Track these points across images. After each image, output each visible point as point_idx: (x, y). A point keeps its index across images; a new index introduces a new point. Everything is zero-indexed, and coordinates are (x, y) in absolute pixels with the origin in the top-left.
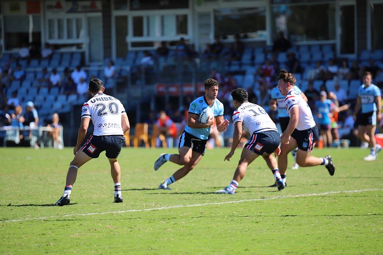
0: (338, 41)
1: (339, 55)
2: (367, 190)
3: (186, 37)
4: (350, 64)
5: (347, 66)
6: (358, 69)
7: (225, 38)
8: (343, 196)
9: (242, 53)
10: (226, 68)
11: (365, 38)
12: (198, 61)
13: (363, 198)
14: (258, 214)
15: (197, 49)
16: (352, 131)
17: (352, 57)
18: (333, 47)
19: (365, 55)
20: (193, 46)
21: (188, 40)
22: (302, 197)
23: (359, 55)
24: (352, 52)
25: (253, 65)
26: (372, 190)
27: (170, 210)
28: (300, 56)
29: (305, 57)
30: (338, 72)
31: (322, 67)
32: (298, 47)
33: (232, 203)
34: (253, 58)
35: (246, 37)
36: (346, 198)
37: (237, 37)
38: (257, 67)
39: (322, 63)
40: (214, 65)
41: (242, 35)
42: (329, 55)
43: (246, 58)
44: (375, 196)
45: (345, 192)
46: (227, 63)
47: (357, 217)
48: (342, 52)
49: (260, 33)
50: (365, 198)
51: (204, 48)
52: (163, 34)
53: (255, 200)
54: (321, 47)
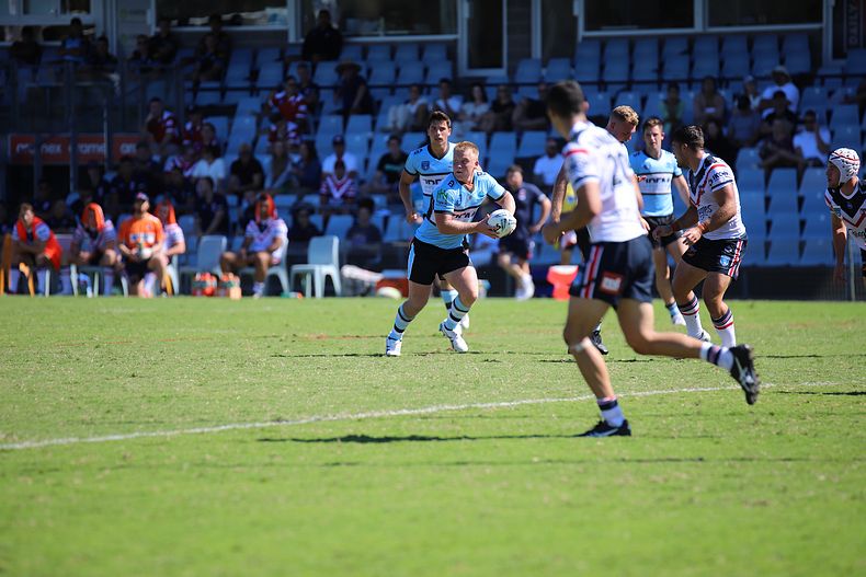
0: (462, 36)
1: (465, 71)
2: (530, 401)
3: (85, 18)
4: (492, 93)
5: (484, 99)
6: (512, 105)
7: (184, 22)
8: (472, 417)
9: (226, 64)
10: (188, 97)
11: (528, 30)
12: (115, 77)
13: (520, 421)
14: (267, 460)
15: (113, 50)
16: (495, 257)
17: (498, 74)
18: (451, 51)
19: (527, 72)
21: (91, 26)
22: (373, 419)
23: (512, 72)
24: (499, 65)
25: (253, 91)
26: (542, 400)
27: (44, 451)
28: (369, 72)
29: (383, 74)
30: (462, 112)
31: (422, 100)
32: (365, 49)
33: (202, 433)
34: (254, 75)
35: (237, 21)
36: (480, 421)
37: (215, 20)
38: (264, 94)
39: (422, 88)
40: (155, 89)
41: (227, 17)
42: (441, 71)
43: (237, 73)
44: (550, 417)
45: (479, 405)
46: (189, 85)
47: (505, 469)
48: (471, 66)
49: (270, 11)
50: (526, 420)
52: (26, 11)
53: (258, 425)
54: (421, 48)
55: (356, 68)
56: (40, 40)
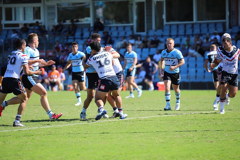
0: (135, 24)
1: (136, 33)
2: (152, 117)
3: (39, 21)
4: (143, 39)
5: (141, 40)
6: (147, 41)
7: (64, 22)
8: (138, 121)
9: (75, 32)
10: (65, 41)
11: (151, 22)
12: (47, 36)
13: (150, 122)
14: (86, 132)
15: (46, 29)
16: (144, 80)
17: (144, 34)
18: (132, 28)
19: (151, 33)
20: (44, 26)
21: (41, 23)
22: (113, 121)
23: (147, 33)
24: (143, 31)
25: (82, 39)
26: (156, 116)
27: (29, 131)
28: (111, 33)
29: (115, 34)
30: (135, 43)
31: (125, 40)
32: (110, 28)
33: (69, 126)
34: (82, 35)
35: (77, 21)
36: (140, 122)
37: (72, 21)
38: (85, 40)
39: (125, 37)
40: (57, 39)
41: (75, 20)
42: (129, 33)
43: (78, 34)
44: (158, 121)
45: (139, 118)
46: (66, 37)
47: (146, 134)
48: (137, 31)
49: (86, 18)
50: (152, 121)
51: (51, 28)
52: (25, 19)
53: (83, 123)
54: (124, 27)
55: (107, 33)
56: (28, 27)
